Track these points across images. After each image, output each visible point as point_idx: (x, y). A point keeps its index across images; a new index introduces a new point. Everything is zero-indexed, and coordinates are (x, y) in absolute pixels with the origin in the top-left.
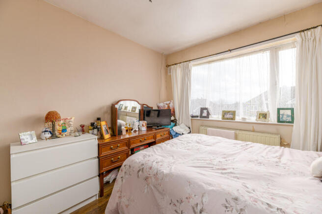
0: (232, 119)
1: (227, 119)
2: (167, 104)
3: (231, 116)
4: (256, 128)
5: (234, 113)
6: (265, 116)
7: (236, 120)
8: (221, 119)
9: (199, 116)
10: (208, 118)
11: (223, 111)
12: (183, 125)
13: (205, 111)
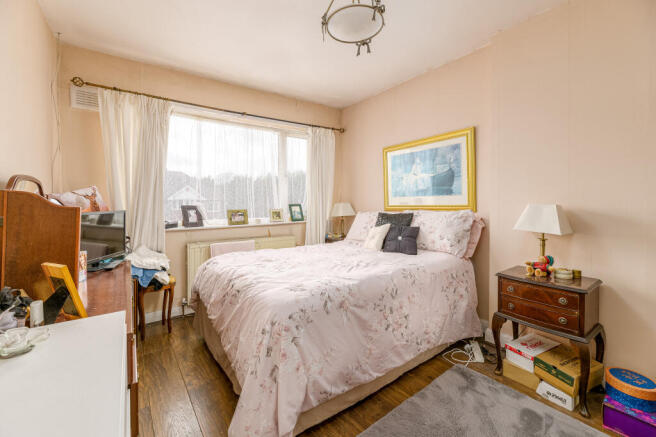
0: (244, 222)
1: (238, 223)
2: (86, 196)
3: (241, 218)
4: (273, 231)
5: (244, 214)
6: (278, 214)
7: (250, 224)
8: (227, 225)
9: (180, 222)
10: (202, 225)
11: (228, 211)
12: (143, 250)
13: (192, 213)
